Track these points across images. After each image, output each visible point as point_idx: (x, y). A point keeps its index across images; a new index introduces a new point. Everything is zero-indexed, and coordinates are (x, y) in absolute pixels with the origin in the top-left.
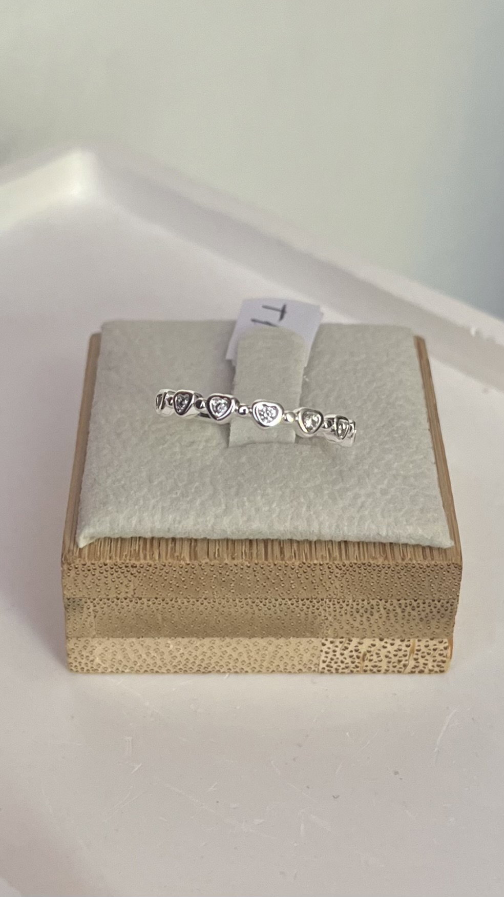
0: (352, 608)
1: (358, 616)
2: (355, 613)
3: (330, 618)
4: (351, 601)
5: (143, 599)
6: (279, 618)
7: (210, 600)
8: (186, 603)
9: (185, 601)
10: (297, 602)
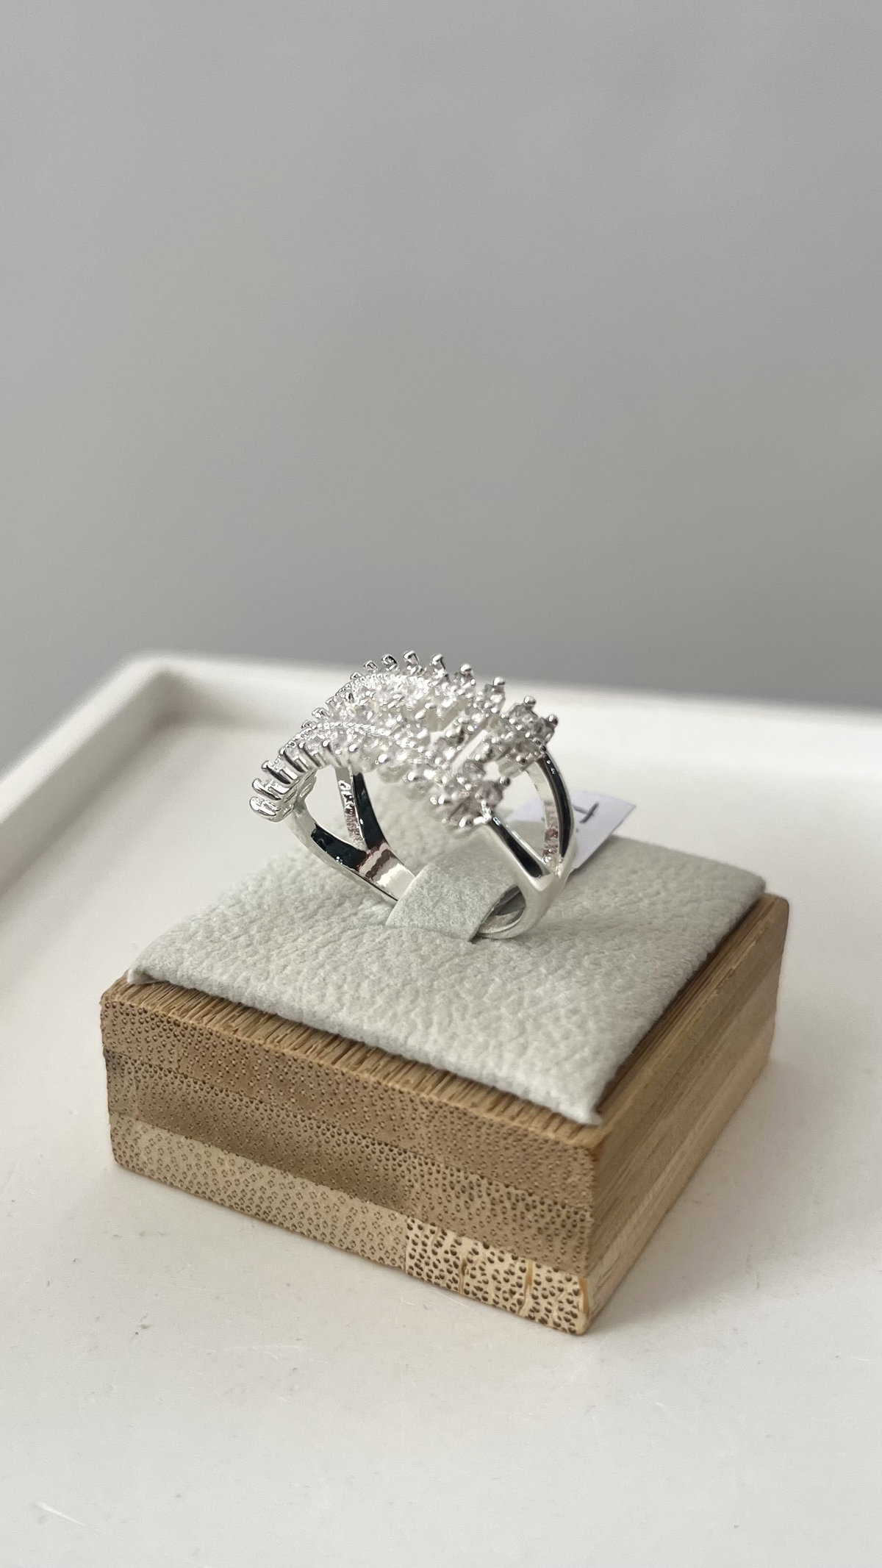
0: (444, 1179)
1: (452, 1193)
2: (449, 1189)
3: (417, 1186)
4: (442, 1165)
5: (189, 1079)
6: (351, 1163)
7: (266, 1106)
8: (238, 1102)
9: (237, 1096)
10: (373, 1144)
